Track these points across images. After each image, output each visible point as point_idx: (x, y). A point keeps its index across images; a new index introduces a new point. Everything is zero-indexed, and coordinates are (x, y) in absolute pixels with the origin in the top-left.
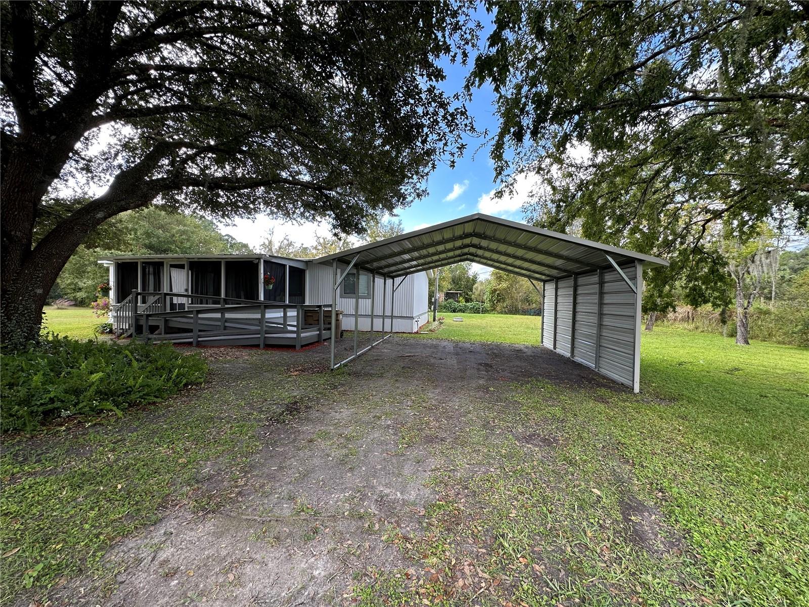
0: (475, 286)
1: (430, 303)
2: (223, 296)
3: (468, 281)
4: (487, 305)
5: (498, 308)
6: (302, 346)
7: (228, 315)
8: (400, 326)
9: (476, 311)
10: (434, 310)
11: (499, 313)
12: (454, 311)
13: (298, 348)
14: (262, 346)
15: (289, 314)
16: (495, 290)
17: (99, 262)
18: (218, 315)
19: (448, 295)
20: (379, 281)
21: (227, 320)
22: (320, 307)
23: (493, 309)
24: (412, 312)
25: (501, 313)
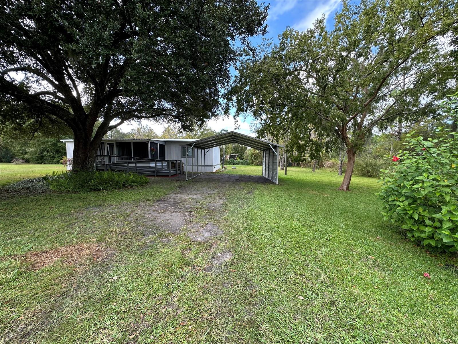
0: (246, 151)
1: (221, 160)
2: (132, 156)
3: (242, 149)
4: (250, 161)
5: (254, 163)
6: (171, 175)
7: (138, 165)
8: (207, 169)
9: (244, 164)
10: (223, 163)
11: (255, 165)
12: (233, 164)
13: (170, 176)
14: (156, 176)
15: (164, 164)
16: (253, 154)
17: (61, 140)
18: (134, 165)
19: (231, 156)
20: (200, 151)
21: (137, 167)
22: (176, 161)
23: (252, 164)
24: (212, 163)
25: (256, 165)
